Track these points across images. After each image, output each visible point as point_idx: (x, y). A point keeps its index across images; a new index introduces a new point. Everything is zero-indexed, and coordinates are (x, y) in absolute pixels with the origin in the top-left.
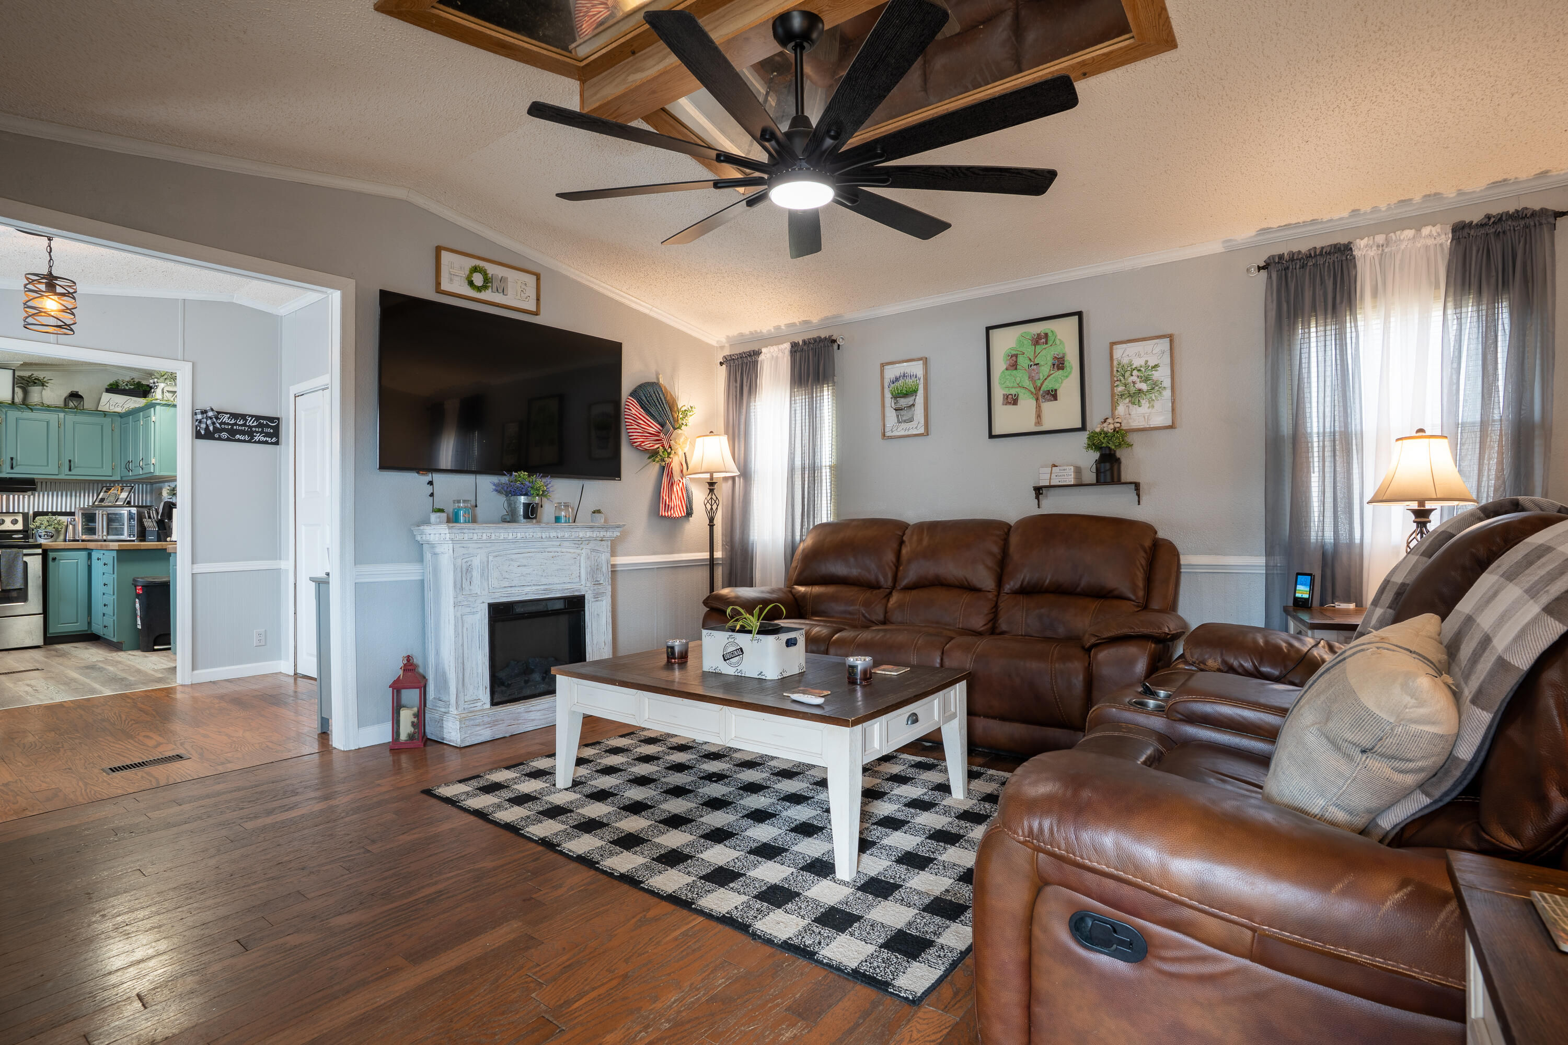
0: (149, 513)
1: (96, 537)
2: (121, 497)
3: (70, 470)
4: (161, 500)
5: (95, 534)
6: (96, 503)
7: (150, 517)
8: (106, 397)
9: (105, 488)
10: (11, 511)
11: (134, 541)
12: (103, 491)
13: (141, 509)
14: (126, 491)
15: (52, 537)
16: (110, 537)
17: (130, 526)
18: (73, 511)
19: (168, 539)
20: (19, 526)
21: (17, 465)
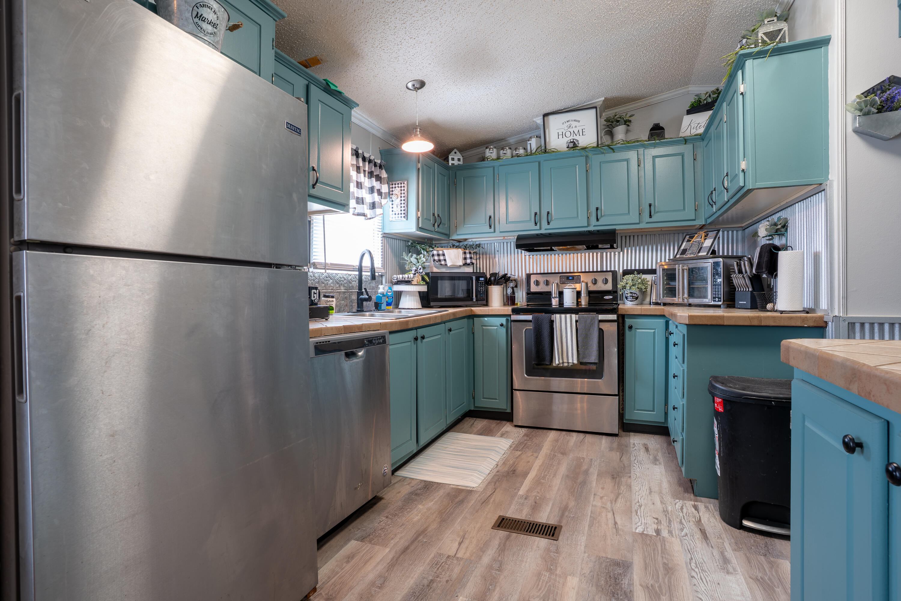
0: (739, 265)
1: (676, 300)
2: (704, 245)
3: (651, 216)
4: (754, 244)
5: (675, 296)
6: (678, 256)
7: (740, 272)
8: (687, 119)
9: (688, 237)
10: (605, 270)
11: (719, 306)
12: (686, 240)
13: (729, 261)
14: (710, 238)
15: (637, 298)
16: (692, 301)
17: (714, 284)
18: (654, 268)
19: (769, 306)
20: (609, 287)
21: (602, 216)
